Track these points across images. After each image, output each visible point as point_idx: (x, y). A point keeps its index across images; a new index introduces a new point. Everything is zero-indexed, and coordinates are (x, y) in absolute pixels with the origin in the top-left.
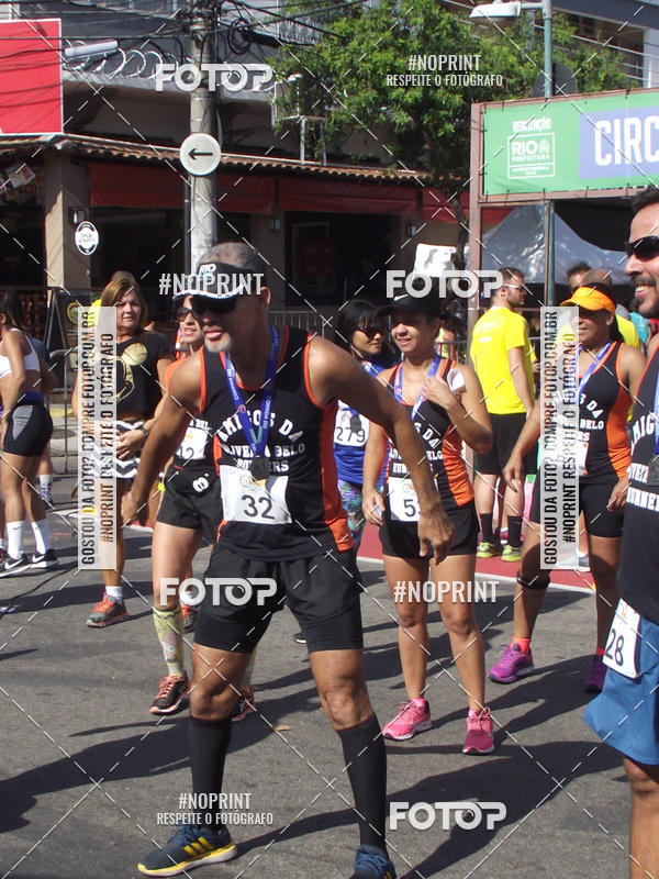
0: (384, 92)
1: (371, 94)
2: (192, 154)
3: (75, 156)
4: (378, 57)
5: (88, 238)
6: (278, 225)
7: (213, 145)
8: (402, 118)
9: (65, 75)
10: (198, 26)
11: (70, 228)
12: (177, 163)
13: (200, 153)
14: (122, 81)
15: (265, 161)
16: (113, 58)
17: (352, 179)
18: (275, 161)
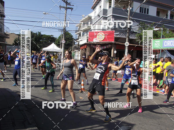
3: (115, 44)
5: (115, 52)
6: (136, 52)
7: (128, 43)
9: (115, 36)
10: (128, 31)
11: (114, 51)
12: (124, 45)
13: (127, 44)
14: (121, 37)
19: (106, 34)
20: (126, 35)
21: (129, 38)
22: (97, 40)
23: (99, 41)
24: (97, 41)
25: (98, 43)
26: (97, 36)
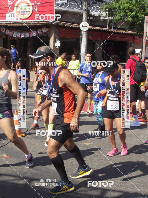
0: (126, 13)
1: (124, 14)
2: (83, 26)
3: (57, 26)
4: (125, 5)
5: (58, 44)
7: (87, 24)
8: (130, 19)
9: (55, 8)
11: (55, 41)
12: (79, 28)
13: (84, 26)
14: (68, 10)
15: (99, 28)
16: (66, 4)
17: (119, 33)
18: (101, 29)
19: (36, 2)
20: (82, 6)
21: (88, 12)
22: (15, 18)
23: (19, 20)
24: (16, 20)
25: (17, 23)
26: (15, 8)
